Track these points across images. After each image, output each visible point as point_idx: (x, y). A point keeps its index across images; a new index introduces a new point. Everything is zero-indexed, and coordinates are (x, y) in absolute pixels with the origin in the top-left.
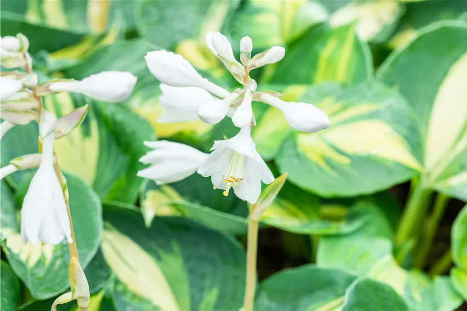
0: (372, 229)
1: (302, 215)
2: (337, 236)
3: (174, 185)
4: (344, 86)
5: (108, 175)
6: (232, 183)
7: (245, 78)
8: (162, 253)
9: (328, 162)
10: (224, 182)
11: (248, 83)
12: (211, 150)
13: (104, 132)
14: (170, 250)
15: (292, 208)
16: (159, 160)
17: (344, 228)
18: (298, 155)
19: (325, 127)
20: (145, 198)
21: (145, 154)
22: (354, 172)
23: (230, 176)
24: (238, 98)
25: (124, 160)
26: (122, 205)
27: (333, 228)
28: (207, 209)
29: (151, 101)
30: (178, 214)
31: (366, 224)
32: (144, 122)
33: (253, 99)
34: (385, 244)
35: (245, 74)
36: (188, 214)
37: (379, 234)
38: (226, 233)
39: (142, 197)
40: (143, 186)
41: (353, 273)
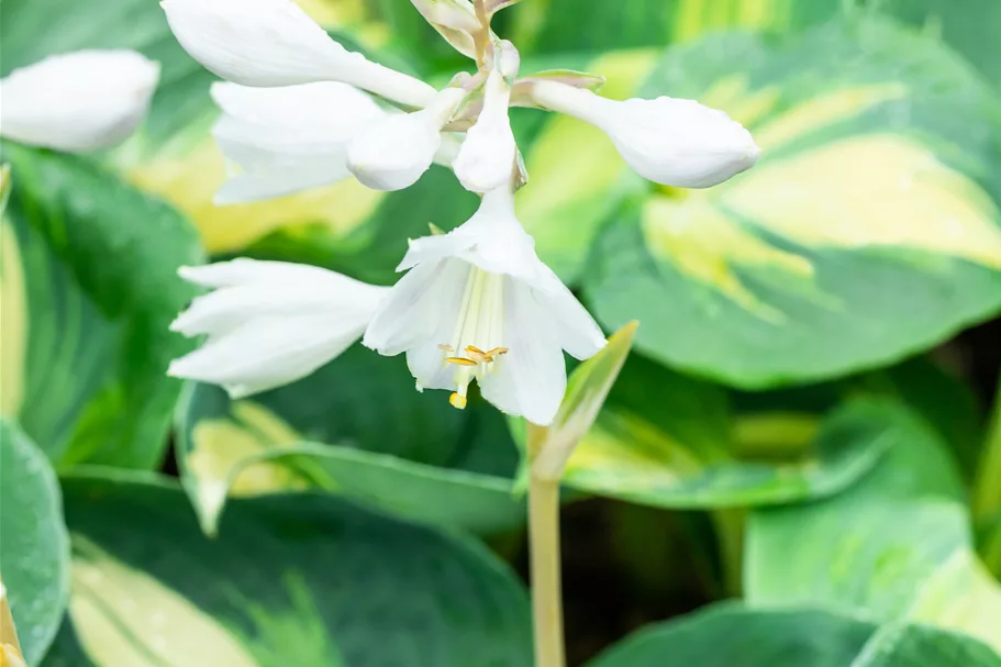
0: (903, 475)
1: (679, 454)
2: (801, 506)
3: (272, 399)
4: (770, 39)
5: (64, 387)
6: (475, 367)
7: (479, 38)
8: (257, 613)
9: (746, 278)
10: (448, 364)
11: (492, 54)
12: (399, 269)
13: (39, 253)
14: (281, 603)
15: (648, 434)
16: (229, 322)
17: (818, 478)
18: (651, 267)
19: (740, 167)
20: (190, 447)
21: (187, 306)
22: (834, 304)
23: (465, 345)
24: (464, 102)
25: (109, 335)
26: (119, 475)
27: (783, 484)
28: (389, 462)
29: (178, 142)
30: (300, 486)
31: (883, 460)
32: (164, 209)
33: (511, 100)
34: (948, 518)
35: (478, 25)
36: (329, 483)
37: (923, 488)
38: (453, 531)
39: (181, 443)
40: (181, 411)
41: (863, 614)
